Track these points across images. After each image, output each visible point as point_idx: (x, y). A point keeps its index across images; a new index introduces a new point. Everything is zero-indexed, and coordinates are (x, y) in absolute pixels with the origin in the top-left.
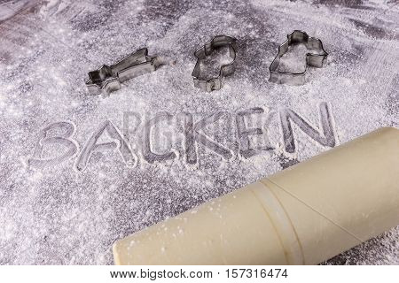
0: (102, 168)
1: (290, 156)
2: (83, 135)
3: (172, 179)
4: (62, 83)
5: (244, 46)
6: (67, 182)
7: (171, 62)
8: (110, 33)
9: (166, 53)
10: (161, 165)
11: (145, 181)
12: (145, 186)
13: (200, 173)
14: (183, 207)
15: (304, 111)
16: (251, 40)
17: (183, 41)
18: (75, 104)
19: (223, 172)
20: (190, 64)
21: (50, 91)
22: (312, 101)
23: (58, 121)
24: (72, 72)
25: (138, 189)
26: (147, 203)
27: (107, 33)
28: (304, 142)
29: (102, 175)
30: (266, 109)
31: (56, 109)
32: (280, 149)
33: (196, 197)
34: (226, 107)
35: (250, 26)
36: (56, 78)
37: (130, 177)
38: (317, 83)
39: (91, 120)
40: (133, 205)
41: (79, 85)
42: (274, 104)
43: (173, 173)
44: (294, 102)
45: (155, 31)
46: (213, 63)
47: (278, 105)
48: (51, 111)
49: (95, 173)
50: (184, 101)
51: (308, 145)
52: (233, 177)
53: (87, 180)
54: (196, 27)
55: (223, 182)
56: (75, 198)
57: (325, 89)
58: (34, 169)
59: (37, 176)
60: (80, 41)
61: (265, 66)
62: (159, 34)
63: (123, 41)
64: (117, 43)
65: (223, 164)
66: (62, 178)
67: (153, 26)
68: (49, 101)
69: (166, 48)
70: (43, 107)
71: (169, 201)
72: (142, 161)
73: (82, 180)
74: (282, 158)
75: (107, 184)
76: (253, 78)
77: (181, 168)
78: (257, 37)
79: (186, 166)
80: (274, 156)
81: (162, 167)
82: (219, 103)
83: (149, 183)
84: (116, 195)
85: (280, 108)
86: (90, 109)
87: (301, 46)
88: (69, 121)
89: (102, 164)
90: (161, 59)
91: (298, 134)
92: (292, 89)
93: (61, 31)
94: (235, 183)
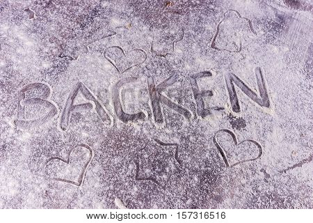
0: (84, 127)
1: (237, 115)
2: (60, 97)
3: (145, 137)
4: (29, 43)
5: (188, 12)
6: (55, 141)
7: (127, 25)
9: (121, 15)
10: (135, 125)
11: (123, 139)
12: (124, 143)
13: (168, 131)
14: (158, 161)
15: (244, 75)
16: (193, 6)
17: (134, 3)
18: (46, 65)
19: (186, 130)
20: (144, 28)
21: (18, 51)
22: (249, 66)
23: (33, 82)
24: (35, 31)
25: (118, 146)
26: (128, 159)
28: (246, 102)
29: (85, 134)
30: (213, 73)
31: (29, 70)
32: (228, 109)
33: (167, 152)
34: (180, 70)
36: (22, 38)
37: (109, 135)
40: (117, 160)
41: (45, 45)
42: (219, 68)
43: (145, 131)
44: (235, 67)
46: (164, 27)
47: (223, 69)
48: (24, 71)
49: (78, 132)
50: (144, 64)
51: (250, 105)
52: (194, 134)
53: (72, 138)
55: (187, 138)
57: (259, 55)
58: (21, 130)
59: (26, 136)
61: (208, 32)
65: (185, 122)
66: (50, 138)
68: (20, 62)
69: (120, 10)
70: (15, 68)
71: (146, 156)
72: (119, 121)
73: (67, 140)
74: (230, 116)
77: (151, 127)
79: (156, 125)
80: (224, 116)
81: (136, 126)
82: (174, 67)
83: (127, 141)
84: (100, 152)
85: (225, 72)
86: (60, 70)
88: (43, 82)
89: (83, 124)
91: (242, 96)
94: (197, 139)
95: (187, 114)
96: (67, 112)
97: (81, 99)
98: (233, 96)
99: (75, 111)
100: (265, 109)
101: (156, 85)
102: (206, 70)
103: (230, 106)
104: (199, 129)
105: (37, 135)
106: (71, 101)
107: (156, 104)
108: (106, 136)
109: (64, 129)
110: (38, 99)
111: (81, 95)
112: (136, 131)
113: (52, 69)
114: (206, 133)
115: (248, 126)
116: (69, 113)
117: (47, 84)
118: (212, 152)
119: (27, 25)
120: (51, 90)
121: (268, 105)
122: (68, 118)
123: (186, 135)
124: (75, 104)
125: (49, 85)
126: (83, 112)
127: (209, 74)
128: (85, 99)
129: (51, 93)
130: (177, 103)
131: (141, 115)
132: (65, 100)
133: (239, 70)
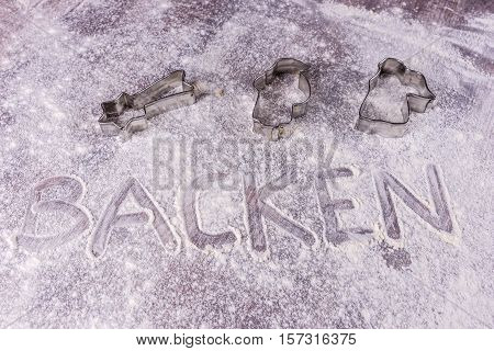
0: (130, 253)
1: (395, 244)
2: (97, 200)
3: (233, 275)
4: (59, 115)
5: (317, 74)
6: (79, 274)
7: (217, 91)
8: (124, 40)
9: (210, 77)
10: (217, 253)
11: (195, 276)
12: (195, 284)
13: (272, 266)
14: (253, 318)
15: (407, 176)
16: (326, 66)
17: (231, 60)
18: (81, 149)
19: (305, 266)
20: (245, 97)
21: (42, 126)
22: (415, 161)
23: (57, 176)
24: (72, 97)
25: (185, 289)
26: (200, 312)
27: (121, 40)
28: (412, 222)
29: (130, 265)
30: (355, 171)
31: (54, 156)
32: (380, 233)
33: (270, 303)
34: (299, 164)
35: (323, 45)
36: (50, 106)
37: (172, 269)
38: (420, 135)
39: (107, 176)
40: (180, 314)
41: (84, 118)
42: (366, 163)
43: (234, 265)
44: (392, 163)
45: (189, 42)
46: (276, 96)
47: (372, 166)
48: (45, 158)
49: (119, 260)
51: (417, 227)
52: (319, 273)
53: (109, 271)
54: (248, 41)
55: (307, 281)
56: (92, 301)
57: (432, 146)
58: (26, 252)
59: (32, 264)
60: (81, 50)
61: (348, 106)
62: (196, 47)
63: (145, 54)
64: (137, 57)
65: (304, 253)
66: (71, 268)
67: (187, 34)
68: (41, 143)
69: (208, 70)
70: (32, 152)
71: (232, 309)
72: (188, 244)
73: (99, 273)
74: (383, 246)
75: (138, 280)
76: (333, 122)
77: (245, 257)
78: (333, 61)
79: (253, 255)
80: (373, 243)
81: (218, 255)
82: (289, 158)
83: (200, 280)
84: (153, 298)
85: (375, 171)
86: (104, 157)
87: (393, 79)
88: (74, 176)
89: (129, 248)
90: (202, 86)
91: (403, 211)
92: (387, 142)
93: (52, 31)
94: (324, 282)
95: (307, 238)
96: (105, 226)
97: (130, 205)
98: (388, 210)
99: (118, 226)
100: (444, 236)
101: (258, 188)
102: (342, 166)
103: (383, 227)
104: (328, 265)
105: (50, 263)
106: (113, 208)
107: (255, 219)
108: (166, 270)
109: (96, 255)
110: (60, 203)
111: (133, 199)
112: (218, 264)
113: (91, 155)
114: (340, 273)
115: (414, 263)
116: (109, 227)
117: (79, 178)
118: (350, 308)
119: (60, 87)
120: (85, 189)
121: (450, 229)
122: (105, 236)
123: (305, 275)
124: (120, 213)
125: (81, 181)
126: (132, 228)
127: (348, 172)
128: (137, 206)
129: (84, 194)
130: (291, 218)
131: (229, 237)
132: (105, 207)
133: (399, 168)
